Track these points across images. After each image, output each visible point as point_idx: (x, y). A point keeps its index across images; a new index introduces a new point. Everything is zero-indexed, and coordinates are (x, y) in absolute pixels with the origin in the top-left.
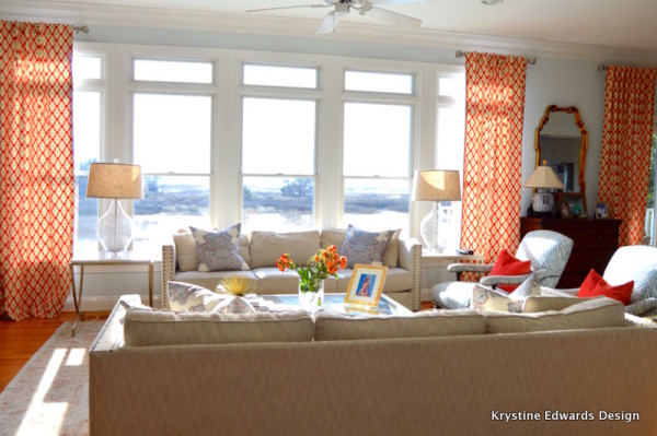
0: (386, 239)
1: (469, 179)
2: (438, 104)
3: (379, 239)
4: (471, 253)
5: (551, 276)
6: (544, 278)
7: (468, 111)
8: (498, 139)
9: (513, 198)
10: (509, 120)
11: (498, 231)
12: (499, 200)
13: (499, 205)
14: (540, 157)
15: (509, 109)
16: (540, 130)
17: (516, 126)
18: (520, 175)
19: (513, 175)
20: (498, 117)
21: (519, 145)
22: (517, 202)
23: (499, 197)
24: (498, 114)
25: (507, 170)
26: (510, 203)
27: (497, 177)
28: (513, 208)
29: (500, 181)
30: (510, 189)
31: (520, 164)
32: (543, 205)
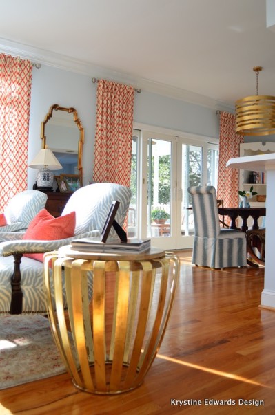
5: (24, 229)
8: (6, 125)
9: (21, 176)
10: (16, 110)
11: (6, 203)
12: (7, 177)
13: (7, 181)
14: (45, 145)
15: (16, 101)
16: (45, 123)
17: (23, 116)
18: (26, 157)
19: (20, 157)
20: (7, 107)
21: (26, 132)
22: (24, 180)
23: (7, 174)
24: (7, 104)
25: (15, 152)
26: (18, 180)
27: (5, 157)
28: (21, 185)
29: (8, 161)
30: (18, 168)
31: (26, 148)
32: (43, 181)
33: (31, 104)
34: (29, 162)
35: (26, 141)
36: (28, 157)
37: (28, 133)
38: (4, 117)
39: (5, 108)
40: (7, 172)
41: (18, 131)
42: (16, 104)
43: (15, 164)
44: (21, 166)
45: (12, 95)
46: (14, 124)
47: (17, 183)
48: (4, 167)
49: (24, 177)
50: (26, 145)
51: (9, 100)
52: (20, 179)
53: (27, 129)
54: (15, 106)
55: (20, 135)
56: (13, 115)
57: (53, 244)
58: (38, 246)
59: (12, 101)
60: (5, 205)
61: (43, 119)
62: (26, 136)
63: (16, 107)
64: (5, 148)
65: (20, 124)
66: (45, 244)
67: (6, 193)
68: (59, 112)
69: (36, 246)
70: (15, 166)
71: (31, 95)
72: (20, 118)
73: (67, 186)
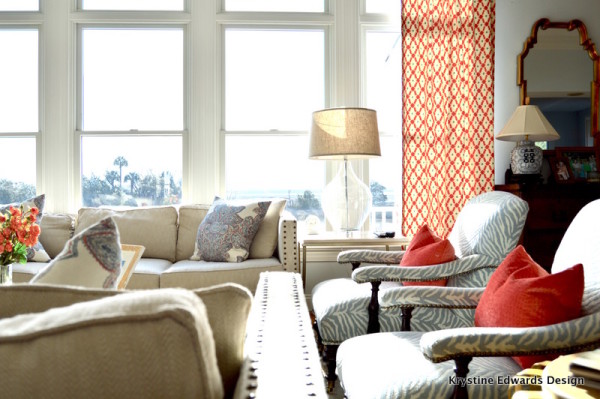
0: (254, 215)
1: (412, 131)
2: (363, 25)
3: (243, 215)
4: (391, 235)
5: (486, 267)
6: (474, 270)
7: (405, 31)
8: (454, 70)
9: (482, 156)
10: (470, 41)
11: (457, 205)
12: (458, 159)
13: (458, 167)
14: (525, 96)
15: (470, 25)
16: (523, 56)
17: (482, 49)
18: (492, 122)
19: (481, 123)
20: (454, 38)
21: (489, 78)
22: (488, 163)
23: (458, 155)
24: (454, 33)
25: (471, 115)
26: (477, 164)
27: (454, 126)
28: (482, 172)
29: (459, 131)
30: (476, 143)
31: (490, 106)
32: (524, 164)
33: (496, 26)
34: (496, 131)
35: (490, 94)
36: (495, 123)
37: (493, 78)
38: (450, 56)
39: (451, 40)
40: (458, 150)
41: (474, 76)
42: (469, 29)
43: (471, 135)
44: (482, 139)
45: (463, 15)
46: (467, 66)
47: (477, 169)
48: (453, 143)
49: (487, 159)
50: (490, 102)
51: (456, 25)
52: (482, 160)
53: (491, 73)
54: (467, 34)
55: (479, 82)
56: (465, 50)
57: (535, 338)
58: (503, 344)
59: (463, 26)
60: (457, 209)
61: (519, 49)
62: (489, 85)
63: (470, 35)
64: (454, 109)
65: (478, 63)
66: (516, 338)
67: (457, 188)
68: (550, 31)
69: (498, 342)
70: (471, 140)
71: (496, 10)
72: (478, 53)
73: (570, 169)
